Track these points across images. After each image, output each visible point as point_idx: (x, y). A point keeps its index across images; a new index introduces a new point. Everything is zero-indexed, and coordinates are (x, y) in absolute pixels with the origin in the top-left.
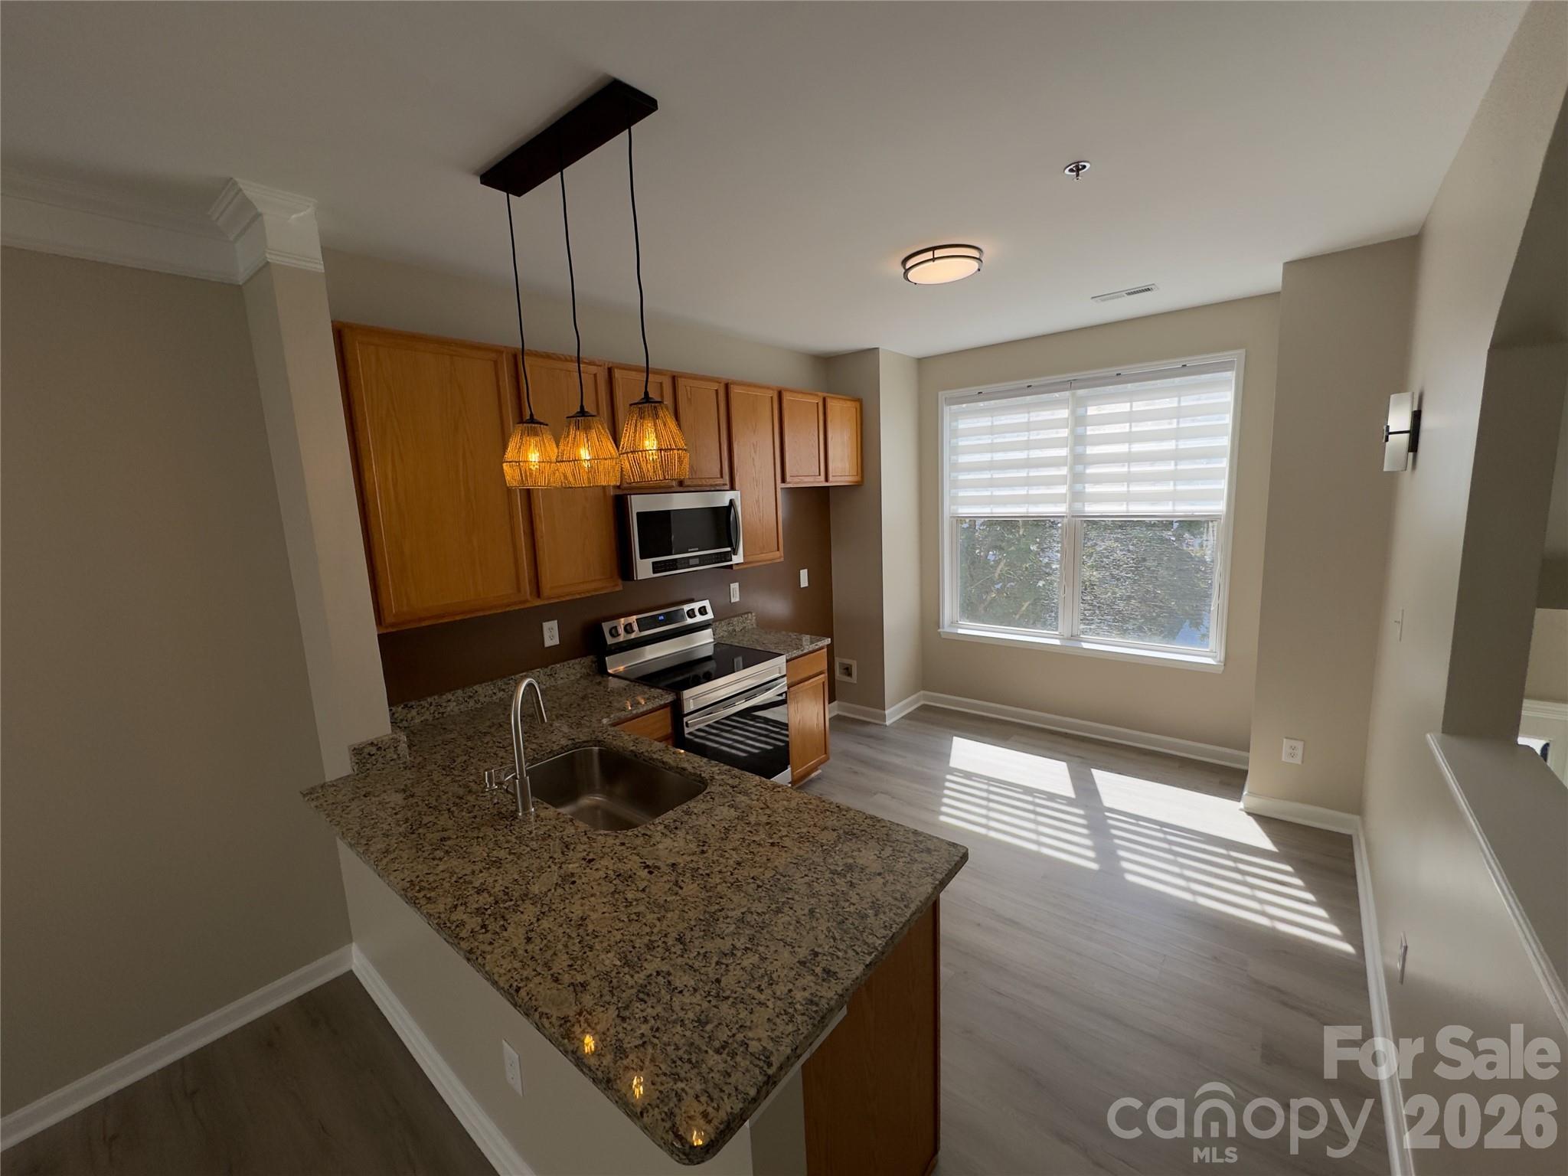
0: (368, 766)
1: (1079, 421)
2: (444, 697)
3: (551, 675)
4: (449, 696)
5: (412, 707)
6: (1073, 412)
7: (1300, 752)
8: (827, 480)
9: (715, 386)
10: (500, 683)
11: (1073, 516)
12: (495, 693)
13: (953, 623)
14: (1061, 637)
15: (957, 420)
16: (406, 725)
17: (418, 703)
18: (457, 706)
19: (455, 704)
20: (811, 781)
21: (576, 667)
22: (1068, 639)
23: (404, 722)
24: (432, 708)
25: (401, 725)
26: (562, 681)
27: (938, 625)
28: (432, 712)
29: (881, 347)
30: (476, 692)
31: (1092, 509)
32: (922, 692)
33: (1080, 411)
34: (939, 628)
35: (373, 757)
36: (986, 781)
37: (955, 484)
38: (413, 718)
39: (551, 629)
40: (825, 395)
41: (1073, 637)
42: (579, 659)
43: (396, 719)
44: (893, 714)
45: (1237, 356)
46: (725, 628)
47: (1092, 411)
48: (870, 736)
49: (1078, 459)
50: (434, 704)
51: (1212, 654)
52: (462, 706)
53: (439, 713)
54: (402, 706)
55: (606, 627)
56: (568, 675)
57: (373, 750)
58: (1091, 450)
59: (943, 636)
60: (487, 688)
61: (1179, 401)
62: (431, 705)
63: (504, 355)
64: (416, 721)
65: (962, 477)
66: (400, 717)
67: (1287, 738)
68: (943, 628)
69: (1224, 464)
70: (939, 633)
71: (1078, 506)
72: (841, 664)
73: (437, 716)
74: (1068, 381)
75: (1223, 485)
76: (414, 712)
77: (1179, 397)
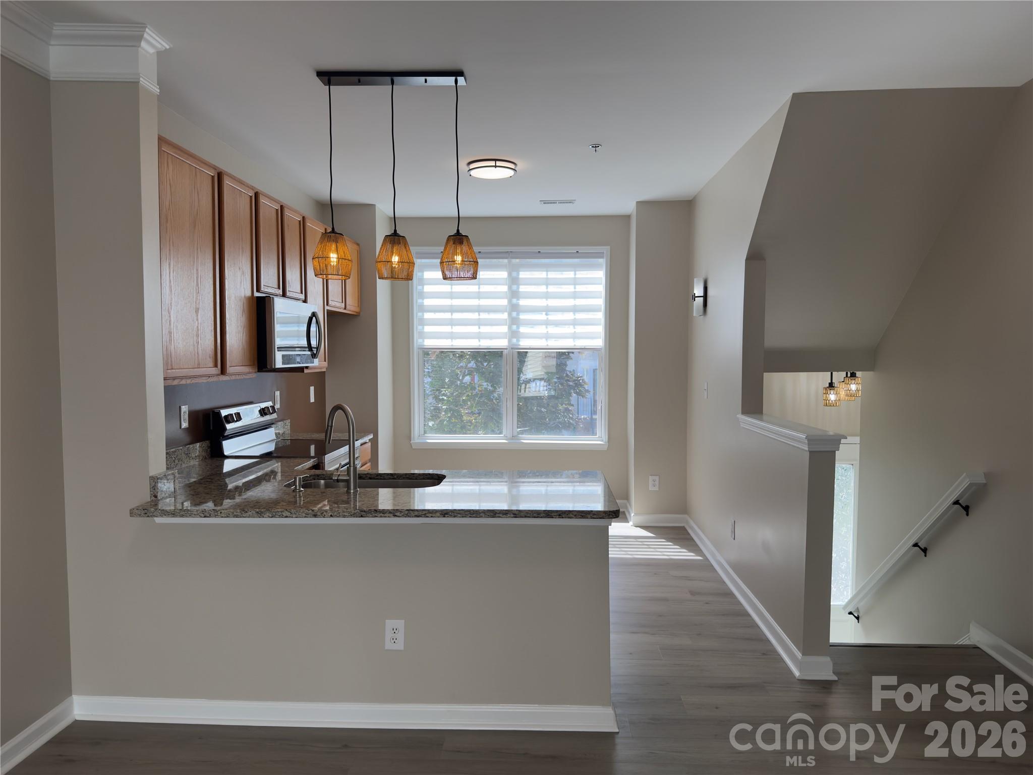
1: (514, 281)
6: (510, 274)
7: (657, 483)
8: (345, 308)
11: (512, 348)
13: (421, 436)
14: (506, 438)
22: (510, 439)
27: (410, 438)
31: (524, 343)
33: (514, 274)
34: (411, 440)
37: (423, 322)
41: (514, 437)
45: (606, 249)
47: (523, 275)
49: (514, 308)
51: (599, 439)
58: (522, 302)
59: (414, 447)
61: (575, 274)
65: (427, 316)
67: (651, 475)
68: (414, 440)
69: (600, 316)
70: (411, 444)
71: (515, 341)
74: (507, 252)
75: (600, 329)
77: (575, 271)
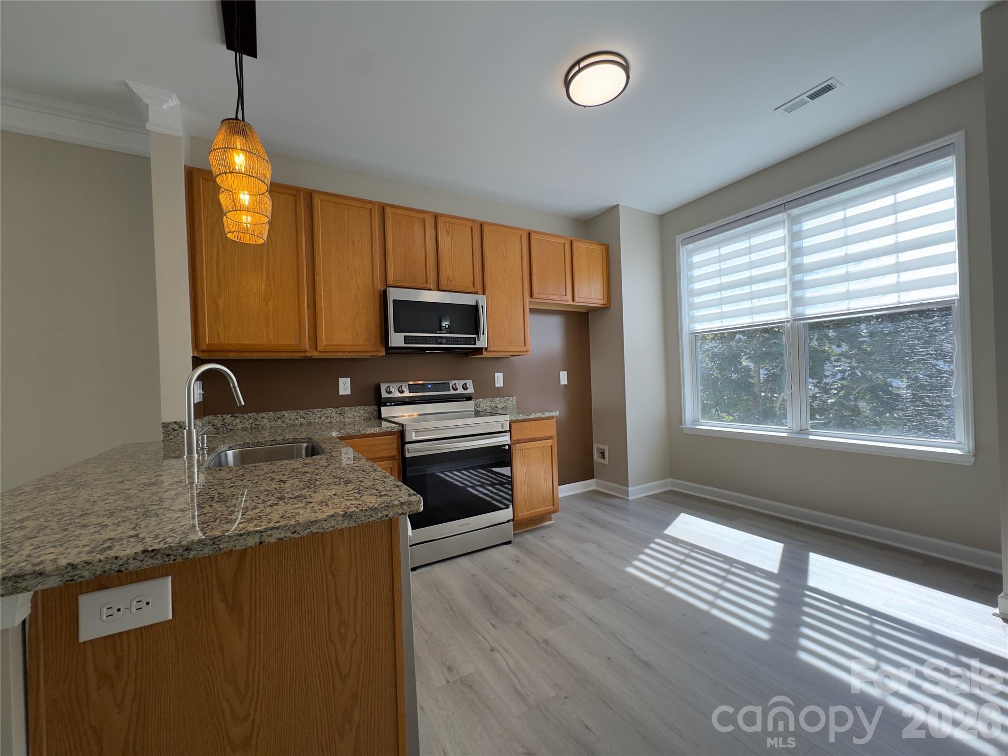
0: (171, 437)
1: (795, 237)
2: (260, 414)
3: (341, 414)
4: (264, 415)
5: (237, 417)
6: (789, 230)
8: (573, 300)
9: (471, 224)
10: (302, 413)
11: (796, 320)
12: (297, 419)
13: (695, 422)
14: (791, 431)
15: (692, 257)
16: (232, 428)
17: (241, 415)
18: (268, 422)
19: (267, 420)
20: (543, 527)
21: (361, 412)
22: (797, 433)
23: (230, 426)
24: (251, 421)
25: (228, 428)
26: (349, 420)
27: (681, 422)
28: (251, 423)
29: (622, 204)
30: (284, 415)
31: (813, 311)
32: (670, 480)
33: (796, 228)
34: (682, 425)
35: (176, 432)
36: (690, 548)
37: (692, 307)
38: (236, 424)
39: (345, 384)
40: (573, 238)
41: (802, 431)
42: (364, 407)
43: (225, 423)
44: (636, 492)
45: (957, 138)
46: (488, 404)
47: (807, 225)
48: (611, 505)
49: (797, 270)
50: (252, 418)
51: (959, 445)
52: (273, 423)
53: (256, 425)
54: (230, 415)
55: (383, 387)
56: (354, 416)
57: (177, 427)
58: (807, 260)
59: (685, 432)
60: (292, 414)
61: (895, 198)
62: (250, 418)
63: (302, 192)
64: (239, 427)
65: (698, 300)
66: (228, 422)
68: (685, 424)
69: (951, 247)
70: (682, 429)
71: (799, 310)
72: (598, 449)
73: (254, 426)
74: (782, 204)
75: (954, 270)
76: (238, 421)
77: (895, 193)
